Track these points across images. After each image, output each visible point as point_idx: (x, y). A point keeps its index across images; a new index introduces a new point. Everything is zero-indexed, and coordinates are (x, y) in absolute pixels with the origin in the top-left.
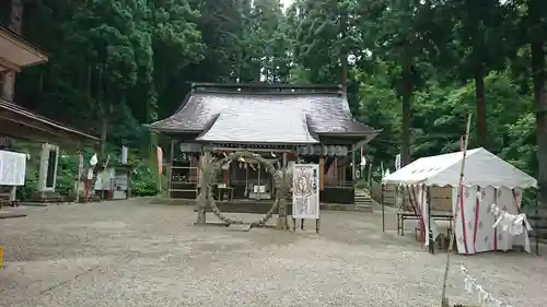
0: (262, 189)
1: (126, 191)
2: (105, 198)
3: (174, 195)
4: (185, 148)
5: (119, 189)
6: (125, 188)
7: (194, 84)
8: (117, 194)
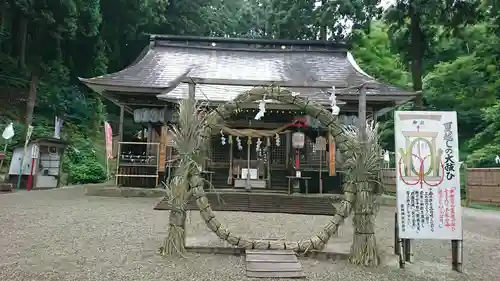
0: (254, 173)
1: (57, 177)
2: (23, 187)
3: (123, 182)
4: (140, 116)
5: (46, 173)
6: (56, 172)
7: (153, 36)
8: (42, 181)
